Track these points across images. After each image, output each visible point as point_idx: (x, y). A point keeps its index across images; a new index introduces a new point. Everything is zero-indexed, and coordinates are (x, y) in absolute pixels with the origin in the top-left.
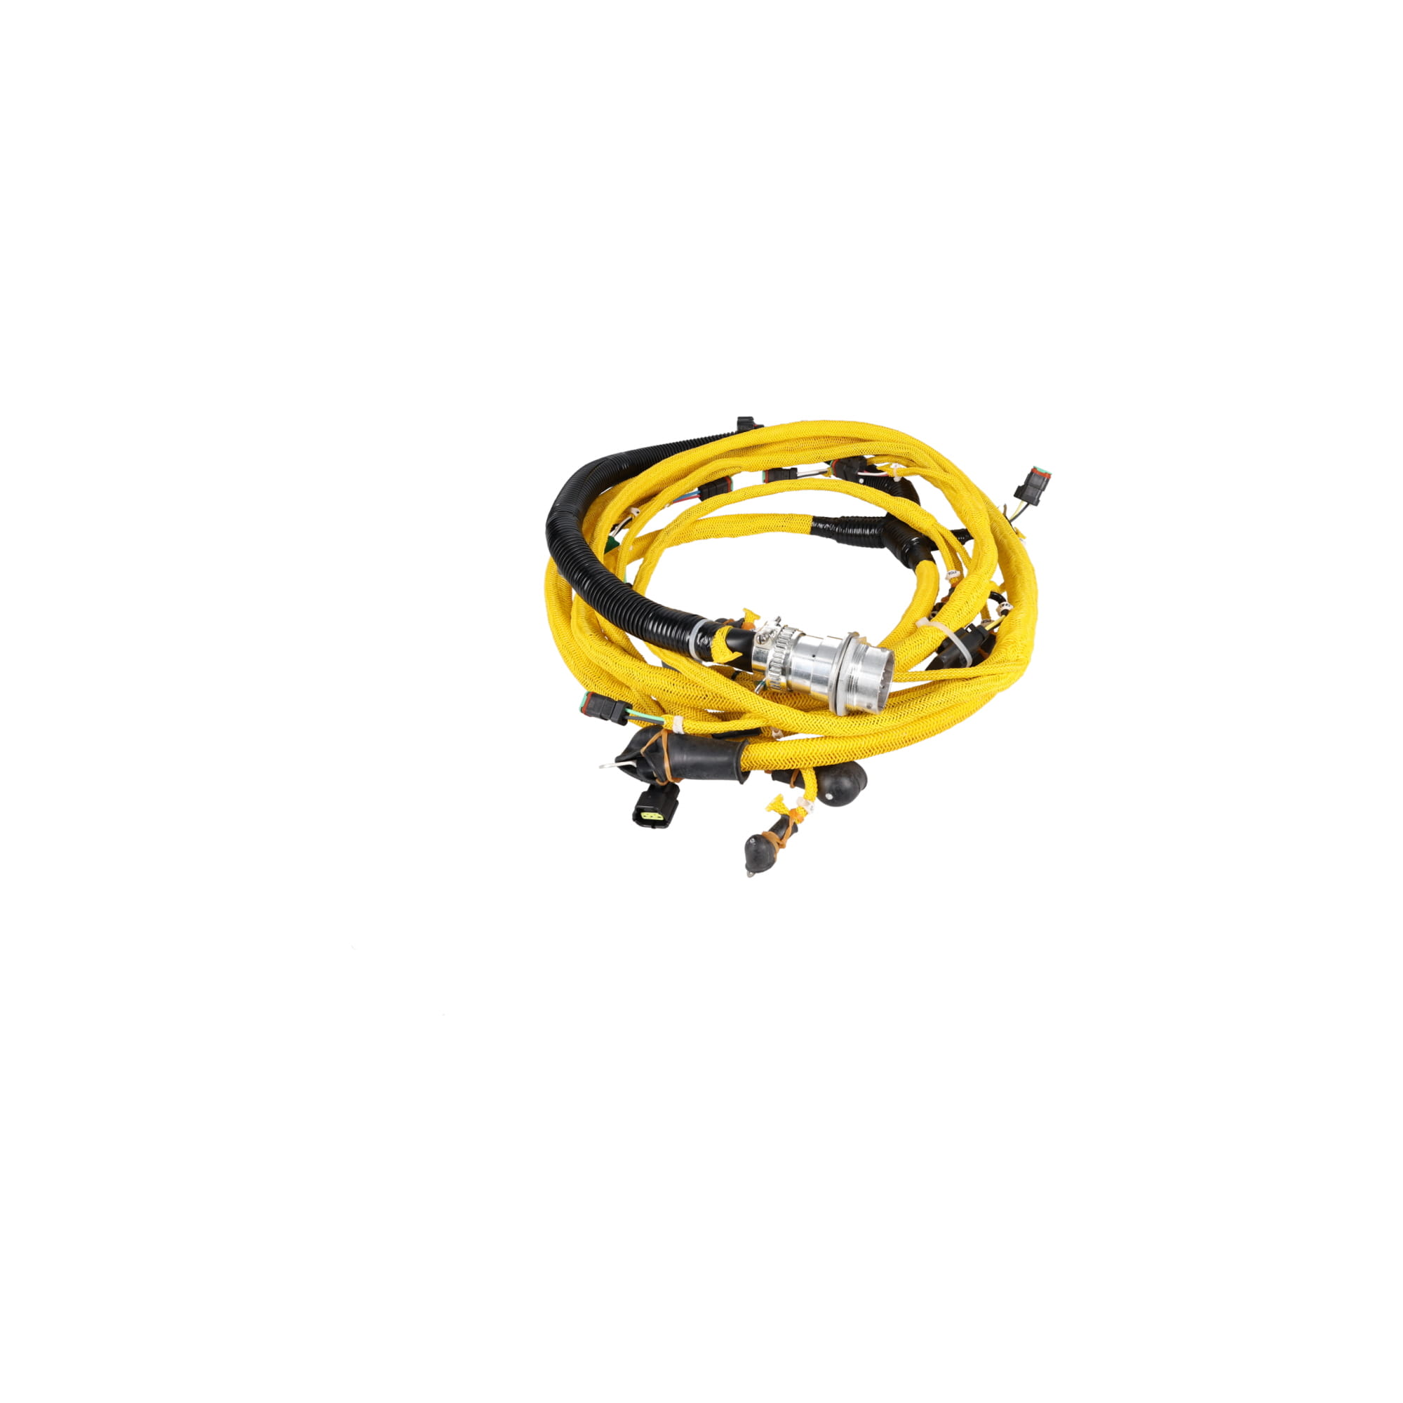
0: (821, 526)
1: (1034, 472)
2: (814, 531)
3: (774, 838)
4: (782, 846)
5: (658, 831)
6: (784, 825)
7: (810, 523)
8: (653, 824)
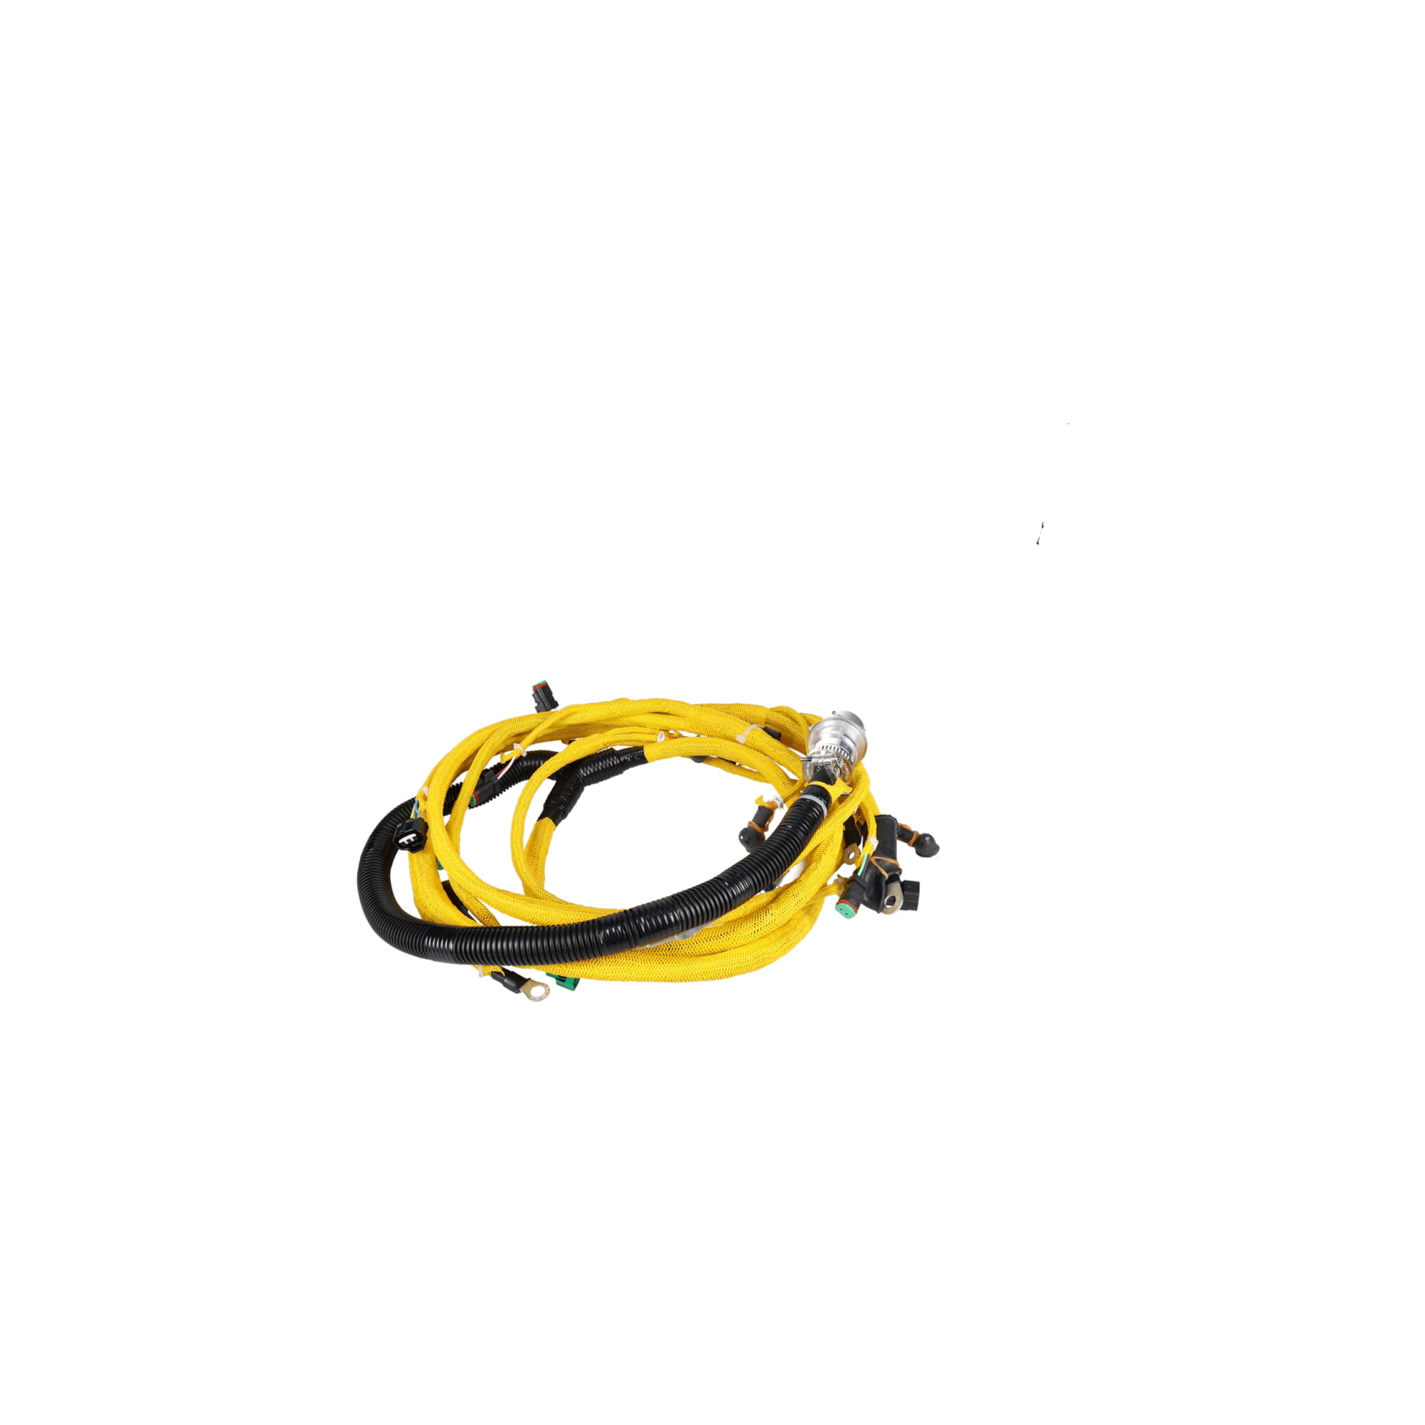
2: (558, 820)
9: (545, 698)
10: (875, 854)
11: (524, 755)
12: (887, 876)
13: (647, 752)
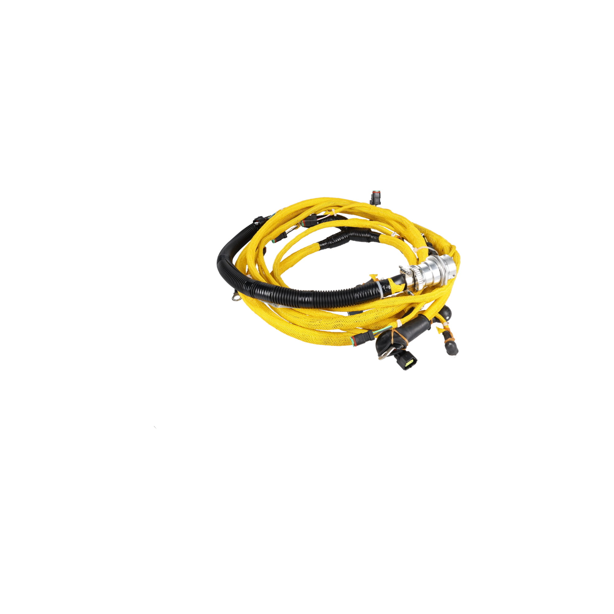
0: (323, 244)
1: (374, 193)
2: (322, 248)
3: (449, 339)
4: (454, 340)
5: (413, 367)
6: (447, 334)
7: (318, 245)
8: (410, 366)
9: (375, 199)
10: (397, 329)
11: (335, 215)
12: (392, 342)
13: (380, 238)
